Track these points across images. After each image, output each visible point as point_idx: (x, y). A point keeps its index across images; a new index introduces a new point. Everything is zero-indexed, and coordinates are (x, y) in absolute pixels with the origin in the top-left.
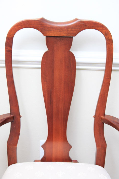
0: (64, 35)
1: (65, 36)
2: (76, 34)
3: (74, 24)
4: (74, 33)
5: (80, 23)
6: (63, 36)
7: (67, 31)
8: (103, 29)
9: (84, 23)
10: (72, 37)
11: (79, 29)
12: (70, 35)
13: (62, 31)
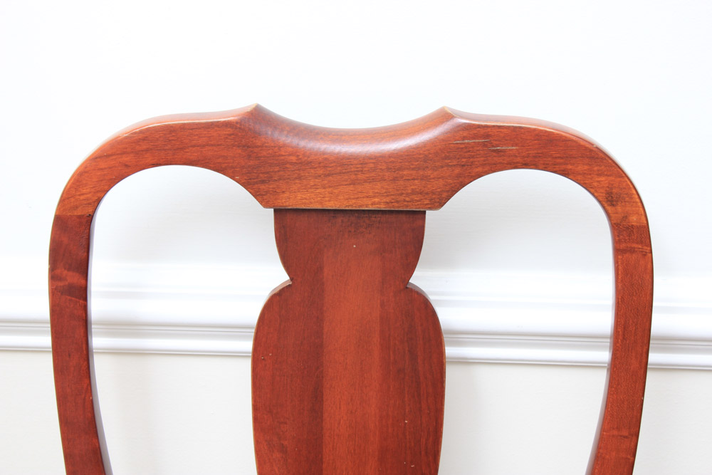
0: (376, 200)
1: (383, 207)
2: (445, 195)
3: (432, 143)
4: (433, 193)
5: (464, 138)
6: (371, 208)
7: (395, 179)
8: (596, 168)
9: (487, 136)
10: (425, 212)
11: (457, 171)
12: (412, 201)
13: (365, 181)
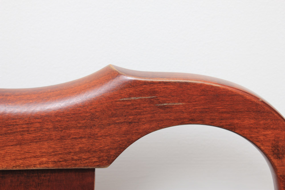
0: (44, 159)
1: (51, 166)
2: (113, 152)
3: (99, 100)
4: (101, 151)
5: (130, 95)
6: (39, 167)
7: (62, 138)
8: (262, 122)
9: (153, 92)
10: (93, 170)
11: (124, 128)
12: (80, 159)
13: (32, 141)
